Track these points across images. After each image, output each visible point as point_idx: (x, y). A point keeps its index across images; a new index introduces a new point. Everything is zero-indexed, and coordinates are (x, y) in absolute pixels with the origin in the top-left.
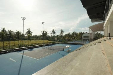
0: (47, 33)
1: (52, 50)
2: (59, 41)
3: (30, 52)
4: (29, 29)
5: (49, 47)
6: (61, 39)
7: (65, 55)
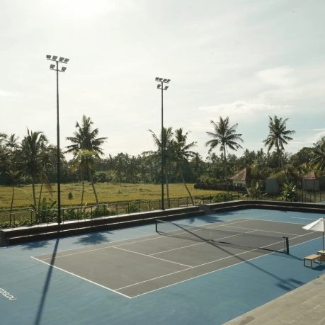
0: (187, 143)
1: (212, 243)
2: (263, 189)
3: (90, 248)
4: (87, 123)
5: (199, 223)
6: (273, 176)
7: (301, 283)
